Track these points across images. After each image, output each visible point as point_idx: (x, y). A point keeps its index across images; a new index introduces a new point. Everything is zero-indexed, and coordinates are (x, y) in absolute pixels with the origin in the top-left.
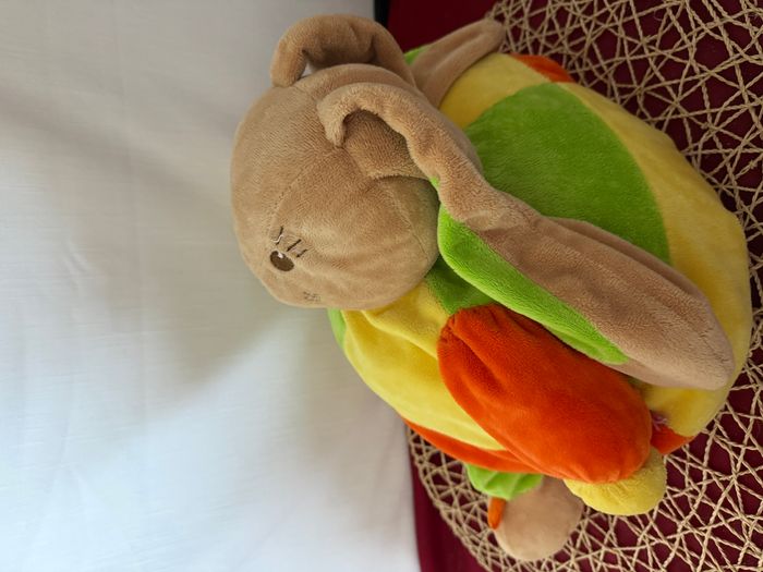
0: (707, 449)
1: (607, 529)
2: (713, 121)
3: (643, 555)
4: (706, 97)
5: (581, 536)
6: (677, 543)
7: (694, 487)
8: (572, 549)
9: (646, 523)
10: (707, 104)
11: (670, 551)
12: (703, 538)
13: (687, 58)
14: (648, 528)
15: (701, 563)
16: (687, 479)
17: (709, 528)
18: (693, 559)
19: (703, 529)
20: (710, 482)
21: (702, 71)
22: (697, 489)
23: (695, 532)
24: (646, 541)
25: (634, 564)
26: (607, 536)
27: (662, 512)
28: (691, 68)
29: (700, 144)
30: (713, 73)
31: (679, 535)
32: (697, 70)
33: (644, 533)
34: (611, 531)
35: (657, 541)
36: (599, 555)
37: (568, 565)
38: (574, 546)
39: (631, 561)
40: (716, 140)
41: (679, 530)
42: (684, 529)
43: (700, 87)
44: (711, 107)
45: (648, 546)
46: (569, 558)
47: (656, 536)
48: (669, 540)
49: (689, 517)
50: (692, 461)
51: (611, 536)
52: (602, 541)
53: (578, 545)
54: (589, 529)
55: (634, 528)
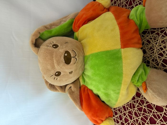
1: (147, 119)
5: (139, 121)
9: (159, 118)
14: (160, 119)
24: (159, 123)
26: (147, 121)
27: (164, 115)
33: (159, 121)
34: (148, 120)
35: (162, 123)
38: (137, 123)
47: (162, 122)
51: (148, 121)
52: (146, 122)
53: (138, 123)
54: (142, 119)
55: (156, 119)
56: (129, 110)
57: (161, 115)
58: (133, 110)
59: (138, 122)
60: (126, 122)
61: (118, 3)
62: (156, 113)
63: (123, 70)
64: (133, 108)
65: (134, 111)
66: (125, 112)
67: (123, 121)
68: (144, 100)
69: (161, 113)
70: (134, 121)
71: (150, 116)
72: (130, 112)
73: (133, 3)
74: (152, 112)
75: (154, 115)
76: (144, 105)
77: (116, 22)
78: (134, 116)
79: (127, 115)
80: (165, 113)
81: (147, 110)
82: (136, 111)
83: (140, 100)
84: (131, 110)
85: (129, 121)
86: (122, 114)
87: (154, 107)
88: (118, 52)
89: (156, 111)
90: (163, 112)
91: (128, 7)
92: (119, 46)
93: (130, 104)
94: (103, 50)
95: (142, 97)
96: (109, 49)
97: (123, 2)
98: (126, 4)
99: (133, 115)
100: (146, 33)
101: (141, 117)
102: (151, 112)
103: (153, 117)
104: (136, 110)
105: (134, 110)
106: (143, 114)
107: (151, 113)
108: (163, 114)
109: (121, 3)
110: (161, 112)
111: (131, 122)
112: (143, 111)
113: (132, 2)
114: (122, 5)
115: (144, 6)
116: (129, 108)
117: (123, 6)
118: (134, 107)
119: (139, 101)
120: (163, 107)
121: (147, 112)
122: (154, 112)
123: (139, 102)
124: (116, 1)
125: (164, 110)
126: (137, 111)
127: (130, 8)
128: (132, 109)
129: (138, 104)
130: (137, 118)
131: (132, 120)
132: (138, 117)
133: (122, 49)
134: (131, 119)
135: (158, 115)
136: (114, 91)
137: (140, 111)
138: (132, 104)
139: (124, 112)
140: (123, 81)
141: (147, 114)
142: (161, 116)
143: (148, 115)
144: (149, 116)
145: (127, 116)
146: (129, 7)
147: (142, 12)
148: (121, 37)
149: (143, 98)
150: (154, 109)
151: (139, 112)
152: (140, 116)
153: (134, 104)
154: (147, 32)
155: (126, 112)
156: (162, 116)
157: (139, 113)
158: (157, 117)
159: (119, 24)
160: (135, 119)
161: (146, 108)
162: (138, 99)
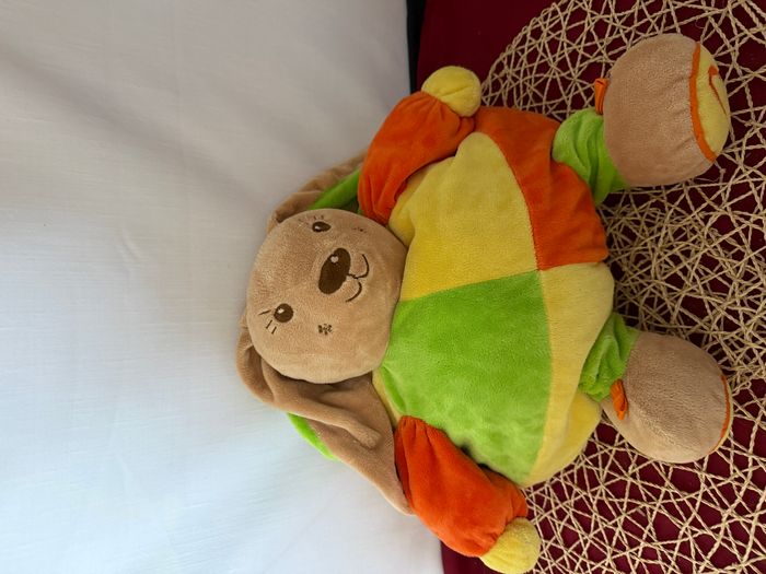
0: (753, 436)
1: (645, 524)
2: (757, 119)
3: (685, 548)
4: (749, 97)
5: (617, 534)
6: (722, 533)
7: (739, 474)
8: (608, 548)
9: (688, 514)
10: (750, 104)
11: (715, 541)
12: (749, 526)
13: (730, 61)
14: (690, 519)
15: (748, 551)
16: (732, 467)
17: (756, 515)
18: (739, 547)
19: (750, 516)
20: (756, 468)
21: (745, 73)
22: (743, 476)
23: (741, 519)
24: (689, 533)
25: (674, 557)
26: (646, 531)
27: (704, 502)
28: (734, 70)
29: (744, 141)
30: (756, 74)
31: (724, 525)
32: (739, 72)
33: (687, 525)
34: (650, 526)
35: (700, 532)
36: (637, 551)
37: (603, 564)
38: (610, 544)
39: (672, 555)
40: (760, 136)
41: (724, 519)
42: (729, 518)
43: (743, 88)
44: (754, 106)
45: (690, 538)
46: (605, 557)
47: (701, 527)
48: (713, 531)
49: (735, 505)
50: (736, 448)
51: (650, 531)
52: (641, 537)
53: (614, 543)
54: (627, 525)
55: (675, 521)
56: (577, 494)
57: (693, 502)
58: (590, 495)
59: (615, 539)
60: (568, 545)
61: (507, 90)
62: (676, 496)
63: (553, 348)
64: (591, 488)
65: (597, 497)
66: (560, 506)
67: (556, 542)
68: (629, 451)
69: (693, 496)
70: (599, 535)
71: (656, 510)
72: (579, 505)
73: (564, 90)
74: (662, 496)
75: (669, 507)
76: (630, 472)
77: (512, 174)
78: (595, 516)
79: (572, 518)
80: (705, 496)
81: (642, 491)
82: (604, 498)
83: (614, 452)
84: (583, 494)
85: (581, 541)
86: (552, 515)
87: (667, 476)
88: (530, 282)
89: (673, 490)
90: (700, 492)
91: (544, 102)
92: (529, 262)
93: (580, 471)
94: (474, 278)
95: (619, 441)
96: (496, 275)
97: (527, 84)
98: (539, 94)
99: (594, 514)
100: (619, 202)
101: (622, 518)
102: (657, 493)
103: (665, 512)
104: (601, 495)
105: (594, 493)
106: (630, 506)
107: (658, 498)
108: (699, 499)
109: (518, 87)
110: (690, 492)
111: (586, 542)
112: (627, 494)
113: (561, 88)
114: (522, 96)
115: (601, 113)
116: (576, 489)
117: (526, 99)
118: (594, 483)
119: (612, 457)
120: (699, 474)
121: (644, 498)
122: (667, 496)
123: (610, 463)
124: (501, 81)
125: (703, 485)
126: (607, 495)
127: (554, 107)
128: (585, 489)
129: (607, 468)
130: (610, 525)
131: (591, 535)
132: (611, 518)
133: (542, 272)
134: (587, 530)
135: (682, 504)
136: (522, 422)
137: (617, 497)
138: (585, 471)
139: (556, 504)
140: (553, 385)
141: (642, 505)
142: (694, 506)
143: (648, 506)
144: (652, 511)
145: (569, 521)
146: (552, 105)
147: (596, 135)
148: (533, 228)
149: (623, 446)
150: (667, 483)
151: (616, 500)
152: (619, 514)
153: (594, 469)
154: (622, 201)
155: (565, 503)
156: (698, 504)
157: (612, 504)
158: (681, 513)
159: (524, 183)
160: (601, 529)
161: (639, 482)
162: (606, 451)
